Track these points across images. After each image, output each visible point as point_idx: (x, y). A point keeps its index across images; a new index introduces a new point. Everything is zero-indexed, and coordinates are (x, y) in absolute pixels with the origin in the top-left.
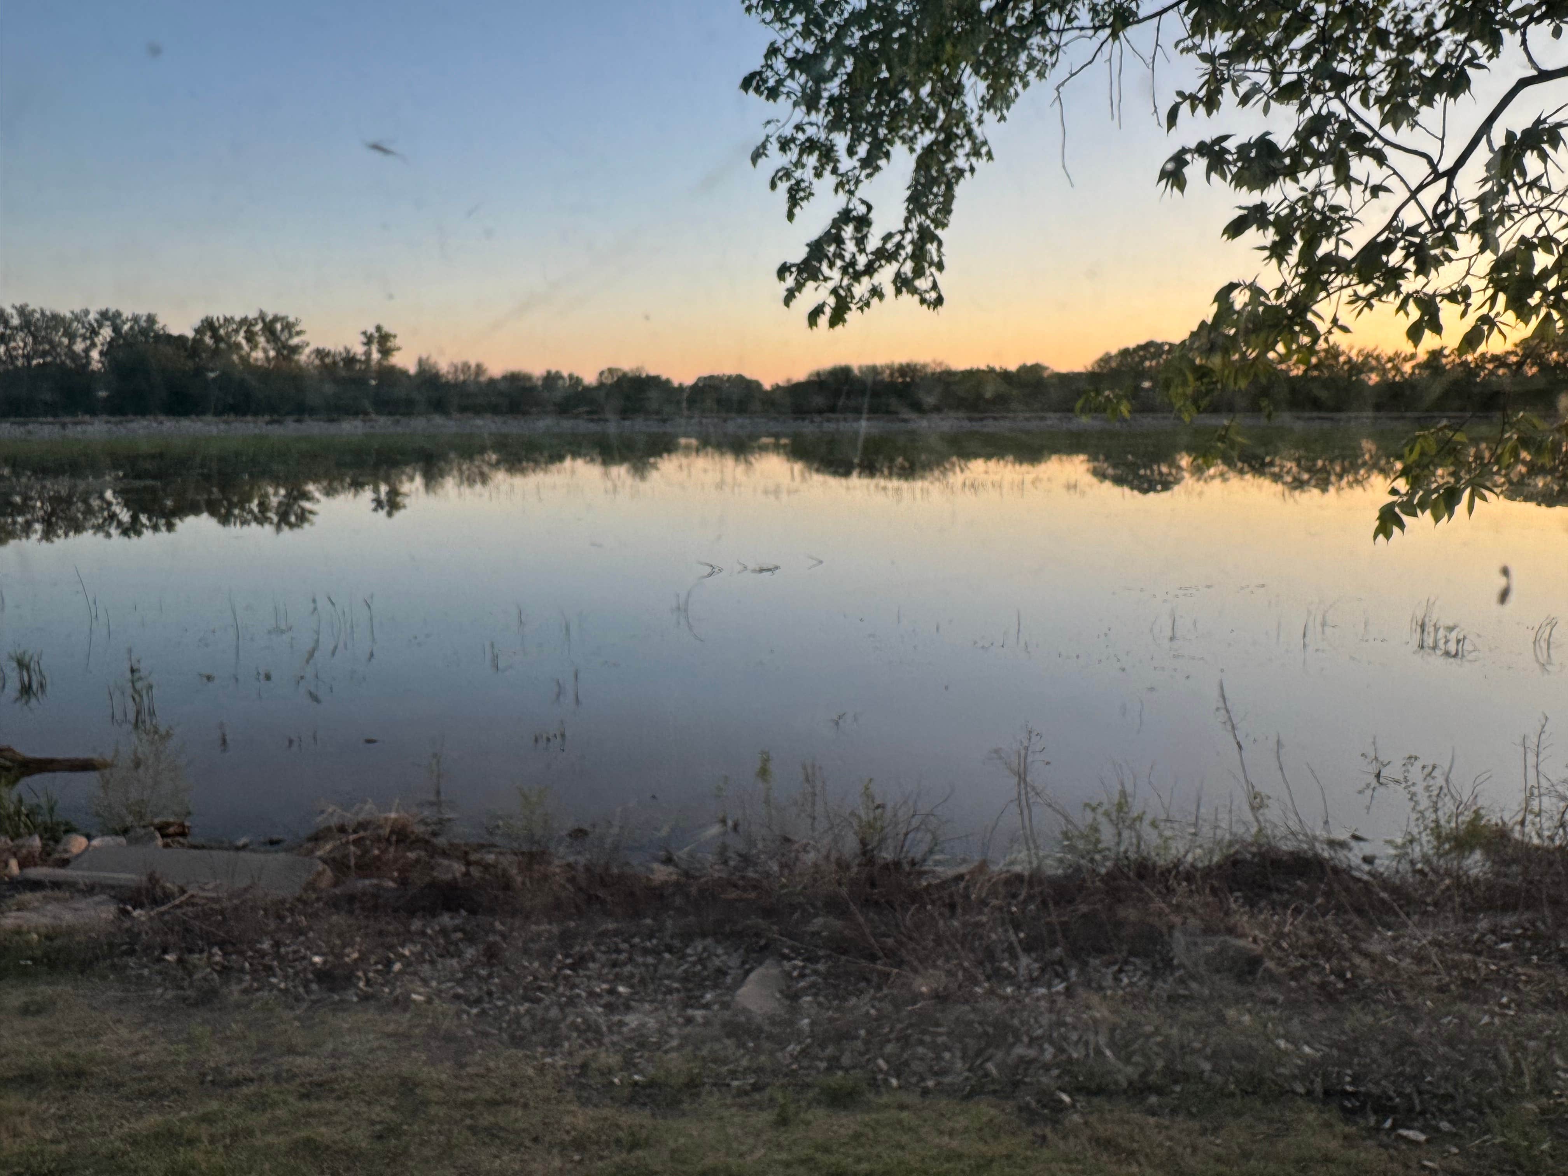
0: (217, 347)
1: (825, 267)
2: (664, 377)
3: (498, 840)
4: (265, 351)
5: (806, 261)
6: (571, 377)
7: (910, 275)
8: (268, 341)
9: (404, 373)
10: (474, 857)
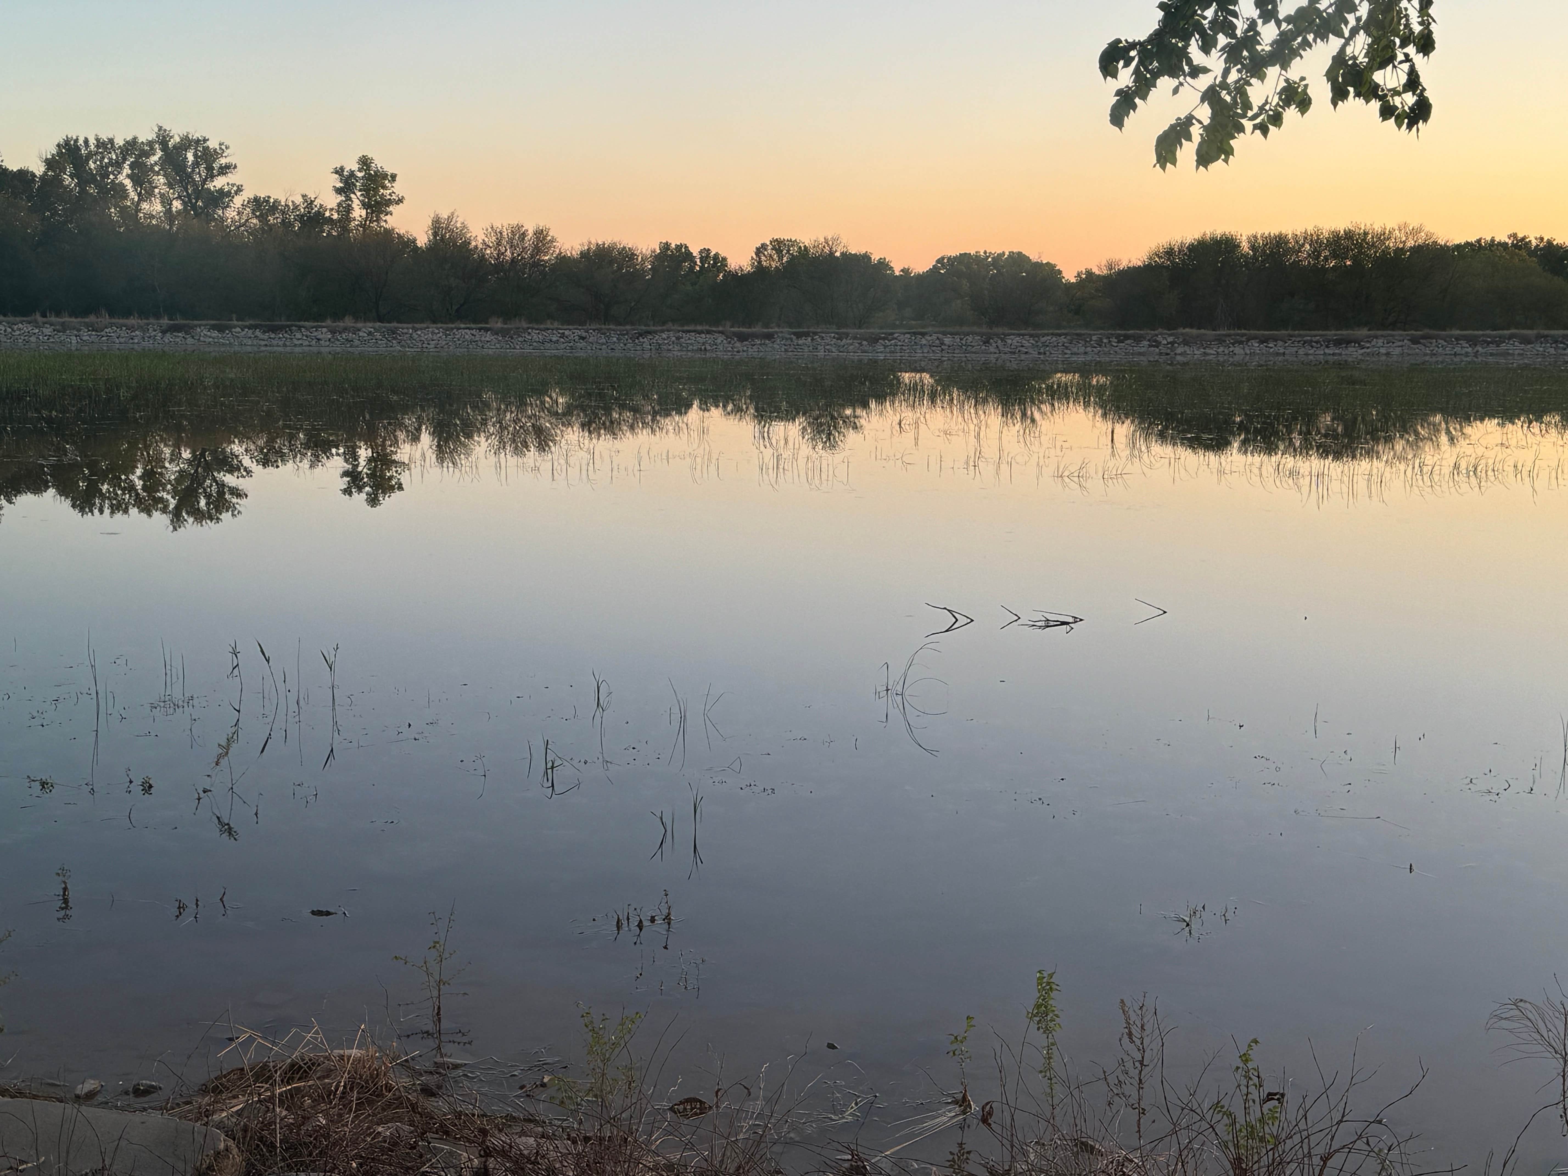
0: (83, 191)
1: (1194, 51)
2: (875, 258)
3: (541, 1110)
4: (166, 202)
5: (1157, 37)
6: (705, 254)
7: (1362, 59)
8: (170, 186)
9: (409, 244)
10: (497, 1140)
